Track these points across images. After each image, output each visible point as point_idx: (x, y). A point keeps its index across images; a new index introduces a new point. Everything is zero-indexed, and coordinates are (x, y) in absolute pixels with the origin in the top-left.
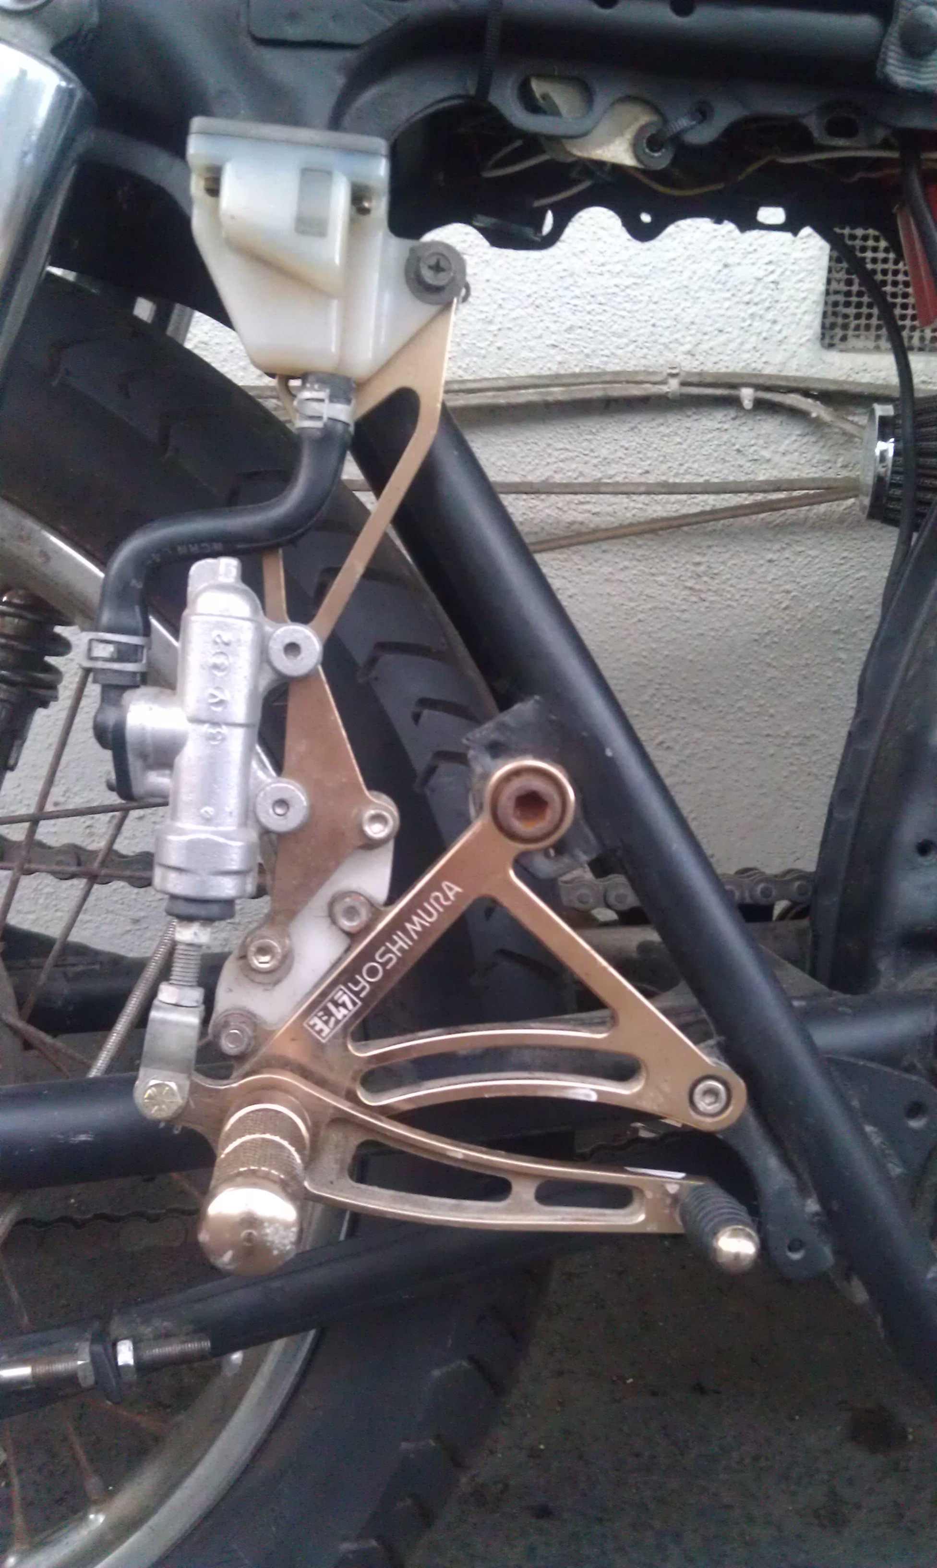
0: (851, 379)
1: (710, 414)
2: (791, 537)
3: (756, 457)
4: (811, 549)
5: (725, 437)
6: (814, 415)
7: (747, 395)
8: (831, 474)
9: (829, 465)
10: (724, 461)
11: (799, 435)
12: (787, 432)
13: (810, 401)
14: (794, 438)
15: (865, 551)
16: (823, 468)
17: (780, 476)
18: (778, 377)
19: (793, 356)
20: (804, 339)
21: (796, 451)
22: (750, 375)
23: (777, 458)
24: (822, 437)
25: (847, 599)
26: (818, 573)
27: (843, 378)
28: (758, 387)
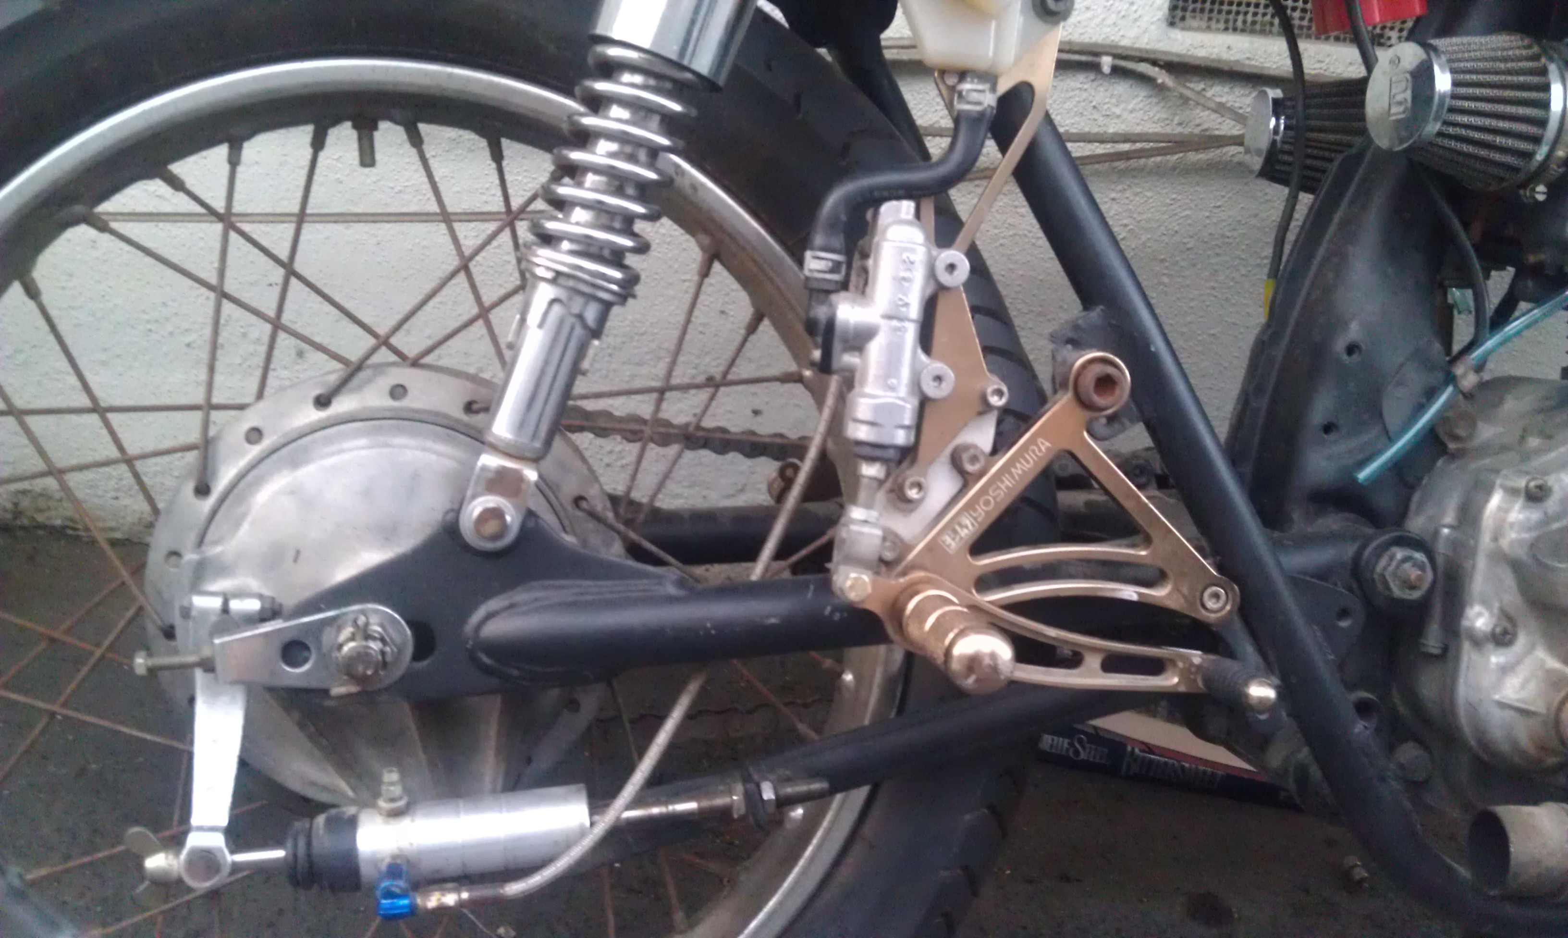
0: (1190, 53)
1: (1074, 76)
2: (1131, 180)
3: (1108, 113)
4: (1147, 191)
5: (1084, 95)
6: (1160, 81)
7: (1107, 62)
8: (1168, 130)
9: (1167, 122)
10: (1082, 114)
11: (1145, 97)
12: (1136, 93)
13: (1157, 69)
14: (1140, 99)
15: (1191, 195)
16: (1162, 124)
17: (1127, 129)
18: (1132, 49)
19: (1145, 32)
20: (1155, 19)
21: (1141, 109)
22: (1110, 46)
23: (1125, 115)
24: (1163, 99)
25: (1173, 233)
26: (1152, 210)
27: (1184, 52)
28: (1116, 56)
